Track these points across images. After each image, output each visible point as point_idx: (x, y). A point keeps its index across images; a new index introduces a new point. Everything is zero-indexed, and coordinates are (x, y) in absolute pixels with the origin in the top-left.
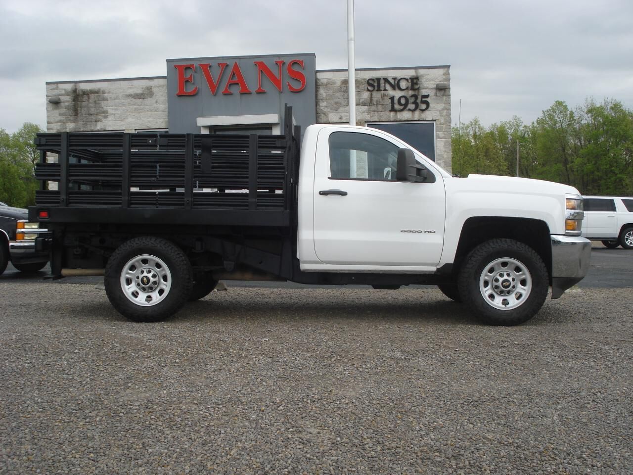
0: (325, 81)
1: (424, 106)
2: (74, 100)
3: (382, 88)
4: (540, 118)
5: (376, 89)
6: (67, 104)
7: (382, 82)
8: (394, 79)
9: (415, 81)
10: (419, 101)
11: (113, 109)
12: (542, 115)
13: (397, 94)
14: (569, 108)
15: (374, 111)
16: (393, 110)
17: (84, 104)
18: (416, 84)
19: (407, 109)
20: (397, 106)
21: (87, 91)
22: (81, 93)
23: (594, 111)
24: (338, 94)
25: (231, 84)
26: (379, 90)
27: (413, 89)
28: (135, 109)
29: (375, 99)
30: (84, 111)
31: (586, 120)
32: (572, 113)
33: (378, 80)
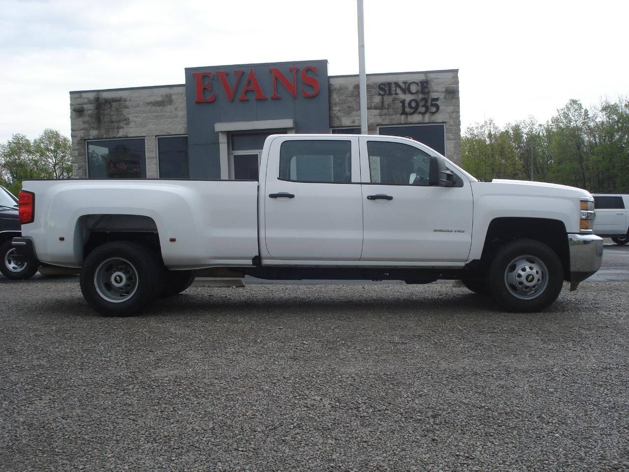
0: (338, 87)
1: (434, 109)
2: (97, 109)
3: (393, 92)
4: (555, 117)
5: (387, 92)
6: (90, 112)
7: (393, 86)
8: (405, 83)
9: (425, 85)
10: (429, 104)
11: (134, 117)
12: (557, 114)
13: (408, 98)
14: (583, 106)
15: (386, 115)
16: (404, 113)
17: (106, 112)
18: (426, 87)
19: (418, 111)
20: (407, 110)
21: (109, 99)
22: (103, 101)
23: (609, 109)
24: (350, 99)
25: (247, 92)
26: (390, 94)
27: (423, 92)
28: (156, 116)
29: (386, 103)
30: (107, 119)
31: (601, 118)
32: (586, 111)
33: (389, 84)
